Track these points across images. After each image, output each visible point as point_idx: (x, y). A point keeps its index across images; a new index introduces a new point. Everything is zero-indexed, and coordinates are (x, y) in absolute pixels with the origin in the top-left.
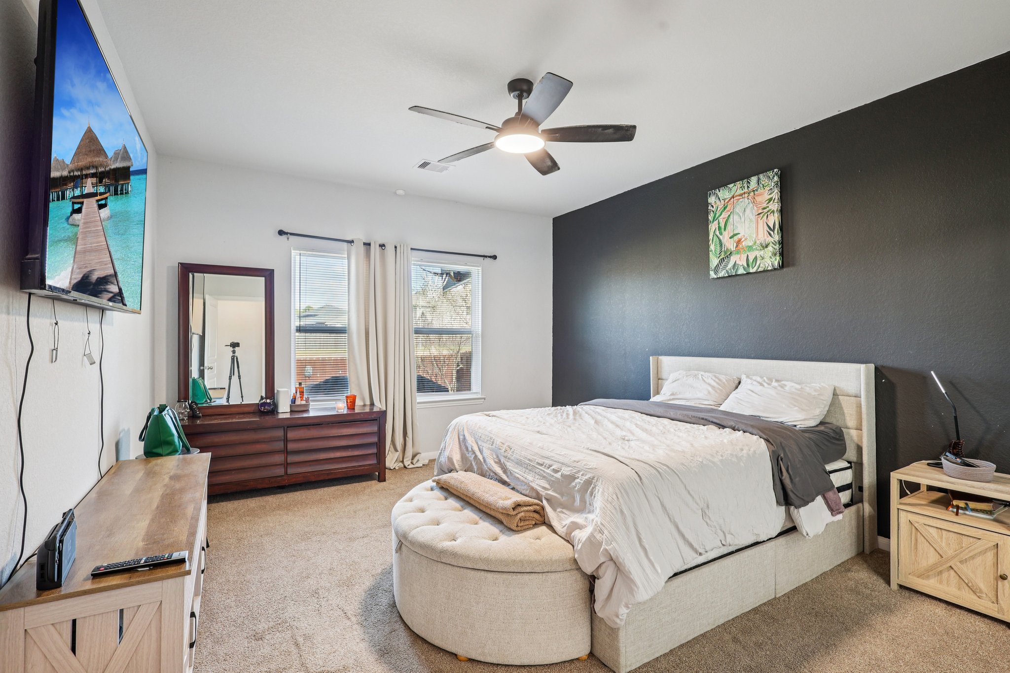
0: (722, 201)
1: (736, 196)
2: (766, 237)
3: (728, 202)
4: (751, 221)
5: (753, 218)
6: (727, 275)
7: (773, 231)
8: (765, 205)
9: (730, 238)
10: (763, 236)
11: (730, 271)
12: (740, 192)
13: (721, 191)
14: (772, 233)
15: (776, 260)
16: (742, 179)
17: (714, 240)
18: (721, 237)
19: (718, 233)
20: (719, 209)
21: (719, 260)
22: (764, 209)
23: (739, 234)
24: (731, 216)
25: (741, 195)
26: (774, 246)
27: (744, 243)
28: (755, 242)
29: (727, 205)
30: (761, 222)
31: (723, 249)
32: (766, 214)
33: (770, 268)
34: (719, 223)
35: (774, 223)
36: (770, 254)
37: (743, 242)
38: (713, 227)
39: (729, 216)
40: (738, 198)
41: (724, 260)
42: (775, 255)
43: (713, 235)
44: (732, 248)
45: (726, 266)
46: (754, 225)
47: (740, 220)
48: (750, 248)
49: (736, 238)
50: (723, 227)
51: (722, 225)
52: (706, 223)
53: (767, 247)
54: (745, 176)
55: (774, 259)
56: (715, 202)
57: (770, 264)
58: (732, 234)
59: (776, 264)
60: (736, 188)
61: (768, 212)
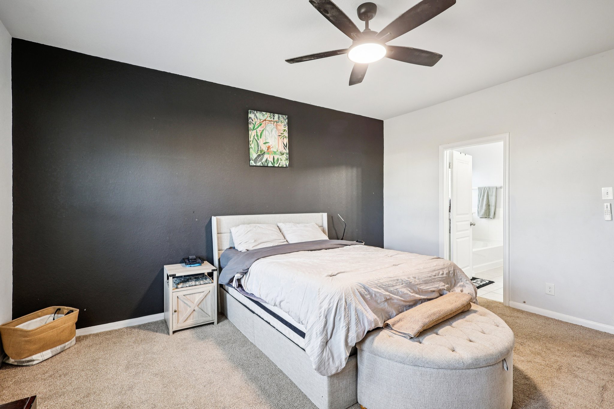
0: (259, 120)
1: (267, 121)
2: (283, 149)
3: (262, 122)
4: (275, 138)
5: (277, 137)
6: (262, 165)
7: (286, 147)
8: (282, 132)
9: (264, 144)
10: (281, 149)
11: (264, 163)
12: (269, 119)
13: (258, 113)
14: (285, 148)
15: (287, 162)
16: (270, 112)
17: (254, 142)
18: (258, 141)
19: (256, 138)
20: (256, 124)
21: (257, 155)
22: (282, 134)
23: (269, 143)
24: (264, 131)
25: (270, 121)
26: (287, 155)
27: (271, 149)
28: (278, 151)
29: (262, 124)
30: (280, 140)
31: (259, 149)
32: (283, 137)
33: (285, 166)
34: (257, 133)
35: (287, 143)
36: (285, 159)
37: (271, 148)
38: (252, 134)
39: (263, 130)
40: (268, 122)
41: (260, 156)
42: (287, 160)
43: (253, 139)
44: (265, 150)
45: (261, 160)
46: (277, 141)
47: (269, 135)
48: (275, 153)
49: (267, 145)
50: (259, 136)
51: (259, 134)
52: (248, 129)
53: (283, 154)
54: (273, 111)
55: (286, 162)
56: (254, 118)
57: (285, 164)
58: (265, 142)
59: (287, 164)
60: (267, 116)
61: (284, 136)
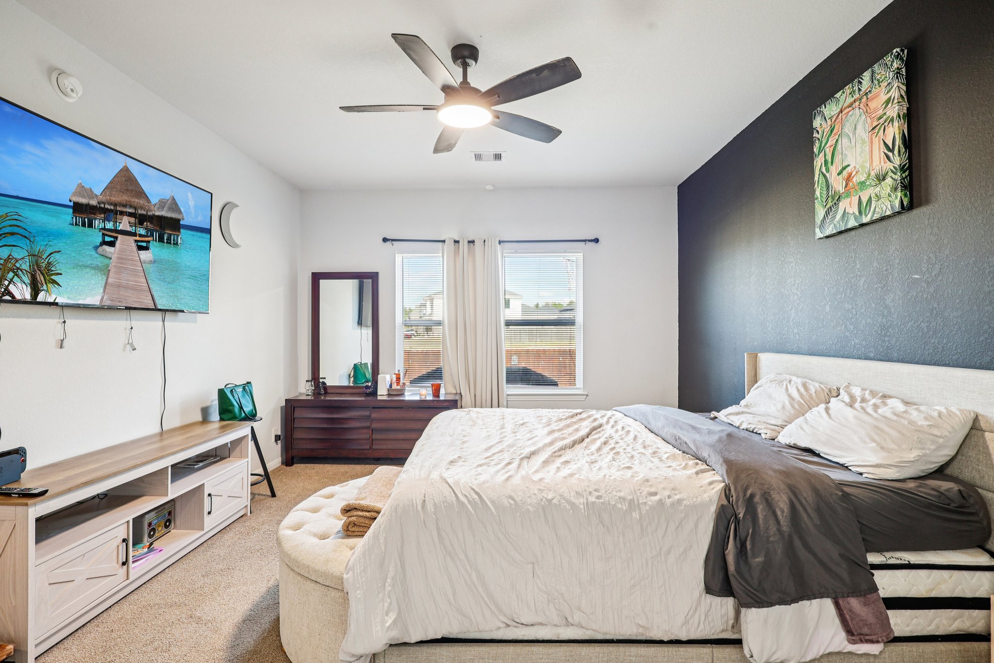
0: (829, 121)
1: (845, 108)
2: (882, 163)
3: (835, 121)
4: (864, 142)
5: (866, 136)
6: (835, 231)
7: (892, 151)
8: (881, 112)
9: (839, 174)
10: (880, 164)
11: (838, 226)
12: (850, 100)
13: (827, 106)
14: (890, 154)
15: (896, 197)
16: (851, 81)
17: (820, 182)
18: (827, 175)
19: (824, 170)
20: (825, 134)
21: (825, 210)
22: (880, 118)
23: (849, 165)
24: (840, 141)
25: (851, 105)
26: (894, 176)
27: (854, 180)
28: (869, 175)
29: (834, 127)
30: (876, 141)
31: (830, 194)
32: (883, 126)
33: (888, 213)
34: (825, 155)
35: (894, 137)
36: (888, 190)
37: (854, 176)
38: (818, 162)
39: (837, 140)
40: (847, 110)
41: (831, 210)
42: (896, 189)
43: (819, 175)
44: (841, 189)
45: (834, 217)
46: (867, 149)
47: (849, 144)
48: (862, 184)
49: (845, 173)
50: (830, 160)
51: (829, 158)
52: (811, 157)
53: (884, 179)
54: (854, 75)
55: (894, 197)
56: (821, 124)
57: (889, 206)
58: (840, 168)
59: (897, 203)
60: (844, 97)
61: (885, 122)
